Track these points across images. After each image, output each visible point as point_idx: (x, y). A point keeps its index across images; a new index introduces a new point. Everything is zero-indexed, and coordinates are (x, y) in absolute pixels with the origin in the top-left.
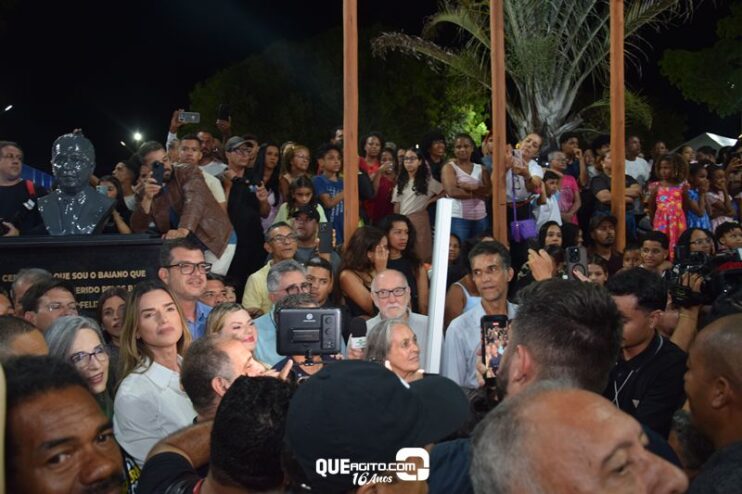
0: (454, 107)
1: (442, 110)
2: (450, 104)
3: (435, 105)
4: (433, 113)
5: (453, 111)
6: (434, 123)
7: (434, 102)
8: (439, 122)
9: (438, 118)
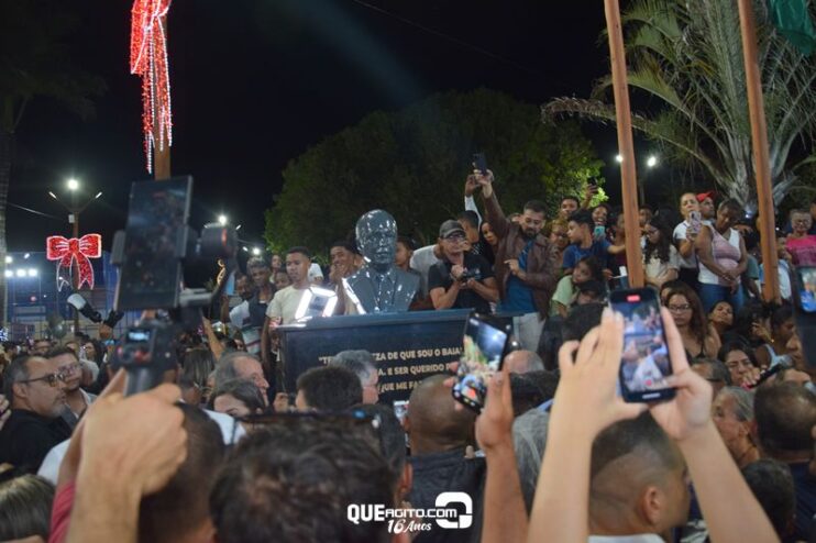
0: (571, 172)
1: (557, 176)
2: (566, 170)
3: (551, 172)
4: (550, 180)
5: (569, 178)
6: (551, 191)
7: (550, 168)
8: (555, 190)
9: (554, 186)
